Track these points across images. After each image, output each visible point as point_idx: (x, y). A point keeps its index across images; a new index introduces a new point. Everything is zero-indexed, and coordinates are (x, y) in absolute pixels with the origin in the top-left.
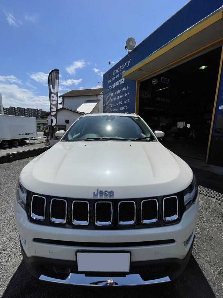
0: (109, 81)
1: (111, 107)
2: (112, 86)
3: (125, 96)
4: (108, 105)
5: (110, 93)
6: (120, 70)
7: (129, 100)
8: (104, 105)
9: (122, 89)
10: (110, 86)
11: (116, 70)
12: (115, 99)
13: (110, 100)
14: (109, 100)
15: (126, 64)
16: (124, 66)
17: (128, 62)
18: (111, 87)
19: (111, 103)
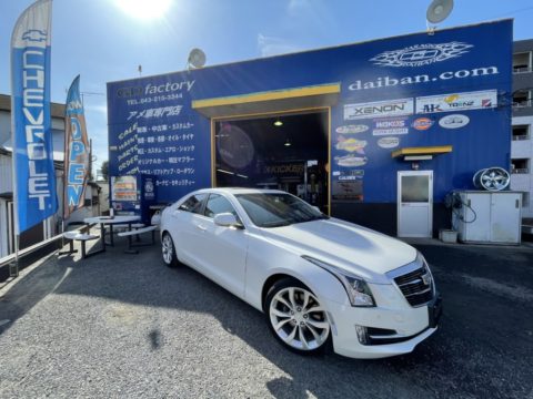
0: (132, 102)
1: (139, 155)
2: (141, 114)
3: (182, 138)
4: (128, 147)
5: (135, 127)
6: (167, 90)
7: (193, 147)
8: (115, 148)
9: (174, 125)
10: (136, 112)
11: (156, 88)
12: (151, 140)
13: (136, 141)
14: (132, 140)
15: (182, 83)
16: (179, 86)
17: (188, 83)
18: (138, 114)
19: (140, 146)
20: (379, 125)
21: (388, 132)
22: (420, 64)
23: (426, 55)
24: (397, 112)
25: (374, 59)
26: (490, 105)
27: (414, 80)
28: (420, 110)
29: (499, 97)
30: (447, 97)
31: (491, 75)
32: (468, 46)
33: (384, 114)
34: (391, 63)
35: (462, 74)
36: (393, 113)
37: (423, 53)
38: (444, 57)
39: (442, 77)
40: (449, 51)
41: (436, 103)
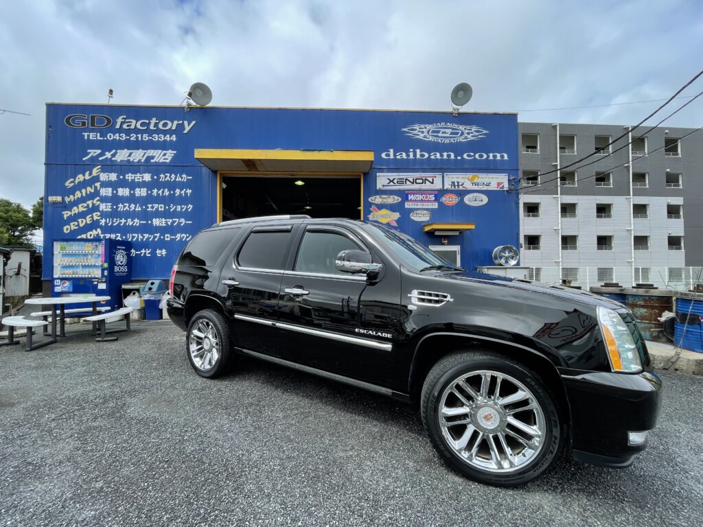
0: (92, 137)
1: (102, 212)
2: (108, 155)
3: (175, 193)
4: (83, 200)
5: (95, 171)
6: (152, 127)
7: (190, 205)
9: (162, 176)
10: (99, 151)
11: (134, 122)
13: (97, 193)
14: (90, 190)
15: (176, 123)
17: (186, 123)
18: (102, 154)
19: (104, 200)
20: (410, 197)
21: (420, 205)
22: (447, 141)
23: (452, 133)
24: (427, 186)
25: (406, 130)
26: (503, 187)
27: (442, 156)
28: (447, 186)
29: (509, 180)
30: (470, 175)
31: (502, 161)
32: (485, 132)
33: (416, 187)
34: (421, 136)
35: (481, 156)
36: (424, 187)
37: (449, 131)
38: (466, 138)
39: (465, 156)
40: (470, 133)
41: (461, 181)
